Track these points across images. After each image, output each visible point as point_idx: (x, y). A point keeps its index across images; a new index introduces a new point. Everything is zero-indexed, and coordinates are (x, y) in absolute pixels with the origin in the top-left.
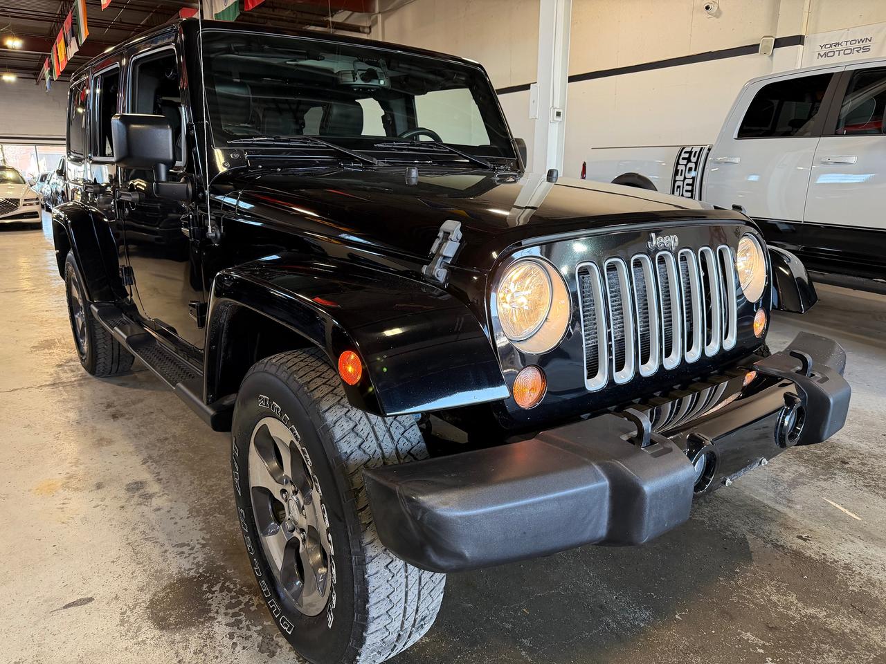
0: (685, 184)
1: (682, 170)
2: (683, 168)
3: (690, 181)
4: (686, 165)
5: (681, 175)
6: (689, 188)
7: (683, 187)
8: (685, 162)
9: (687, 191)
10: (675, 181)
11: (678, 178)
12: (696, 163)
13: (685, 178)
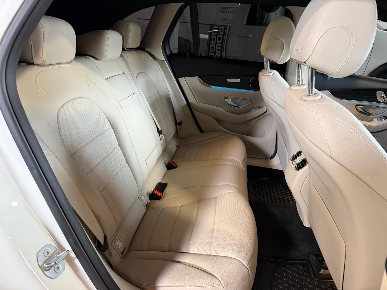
0: (217, 47)
1: (214, 39)
2: (215, 37)
3: (220, 45)
4: (217, 36)
5: (214, 41)
6: (220, 48)
7: (215, 48)
8: (216, 34)
9: (218, 50)
10: (210, 44)
11: (211, 42)
12: (223, 35)
13: (216, 43)
